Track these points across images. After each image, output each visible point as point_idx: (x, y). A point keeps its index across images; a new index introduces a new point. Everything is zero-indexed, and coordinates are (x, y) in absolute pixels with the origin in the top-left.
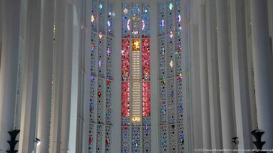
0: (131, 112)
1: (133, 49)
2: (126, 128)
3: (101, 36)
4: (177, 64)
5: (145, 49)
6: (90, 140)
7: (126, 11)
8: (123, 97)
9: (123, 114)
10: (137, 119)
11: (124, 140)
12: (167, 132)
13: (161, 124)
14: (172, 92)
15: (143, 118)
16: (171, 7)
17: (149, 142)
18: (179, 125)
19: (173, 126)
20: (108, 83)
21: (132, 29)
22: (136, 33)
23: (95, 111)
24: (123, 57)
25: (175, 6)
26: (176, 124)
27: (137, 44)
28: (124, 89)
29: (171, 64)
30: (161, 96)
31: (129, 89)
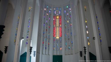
0: (56, 35)
1: (57, 19)
2: (54, 40)
3: (47, 14)
4: (70, 21)
5: (60, 18)
6: (43, 43)
7: (55, 9)
8: (54, 31)
9: (54, 36)
10: (58, 38)
11: (54, 44)
12: (67, 41)
13: (65, 39)
14: (68, 29)
15: (60, 37)
16: (67, 7)
17: (61, 44)
18: (71, 39)
19: (69, 39)
20: (49, 27)
21: (56, 13)
22: (58, 14)
23: (45, 35)
24: (54, 21)
25: (68, 7)
26: (70, 38)
27: (58, 17)
28: (54, 29)
29: (68, 22)
30: (65, 31)
31: (55, 29)
